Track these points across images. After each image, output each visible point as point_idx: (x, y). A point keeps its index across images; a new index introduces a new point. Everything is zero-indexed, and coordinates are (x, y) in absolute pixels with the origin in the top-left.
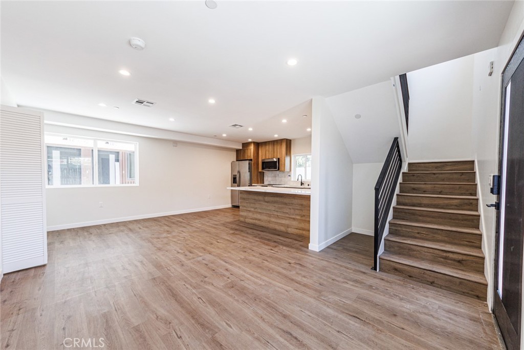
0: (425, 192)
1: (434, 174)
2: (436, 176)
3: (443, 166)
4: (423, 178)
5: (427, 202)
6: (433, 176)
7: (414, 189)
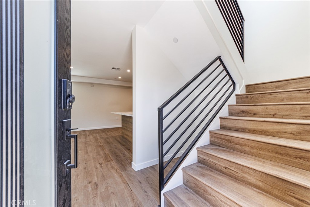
0: (255, 115)
1: (270, 93)
2: (273, 96)
3: (286, 85)
4: (258, 99)
5: (251, 127)
6: (269, 96)
7: (243, 111)
